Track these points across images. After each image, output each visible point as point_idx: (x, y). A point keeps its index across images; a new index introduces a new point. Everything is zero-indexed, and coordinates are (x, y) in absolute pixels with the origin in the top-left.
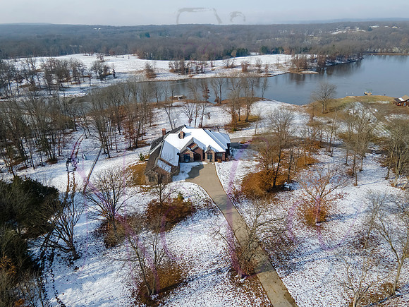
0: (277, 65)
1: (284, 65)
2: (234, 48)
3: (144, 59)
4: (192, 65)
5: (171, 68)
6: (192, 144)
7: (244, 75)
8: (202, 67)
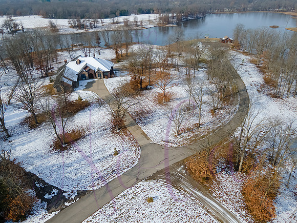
0: (149, 21)
1: (154, 21)
2: (118, 10)
3: (48, 18)
4: (87, 22)
5: (70, 25)
6: (86, 67)
7: (126, 28)
8: (94, 24)
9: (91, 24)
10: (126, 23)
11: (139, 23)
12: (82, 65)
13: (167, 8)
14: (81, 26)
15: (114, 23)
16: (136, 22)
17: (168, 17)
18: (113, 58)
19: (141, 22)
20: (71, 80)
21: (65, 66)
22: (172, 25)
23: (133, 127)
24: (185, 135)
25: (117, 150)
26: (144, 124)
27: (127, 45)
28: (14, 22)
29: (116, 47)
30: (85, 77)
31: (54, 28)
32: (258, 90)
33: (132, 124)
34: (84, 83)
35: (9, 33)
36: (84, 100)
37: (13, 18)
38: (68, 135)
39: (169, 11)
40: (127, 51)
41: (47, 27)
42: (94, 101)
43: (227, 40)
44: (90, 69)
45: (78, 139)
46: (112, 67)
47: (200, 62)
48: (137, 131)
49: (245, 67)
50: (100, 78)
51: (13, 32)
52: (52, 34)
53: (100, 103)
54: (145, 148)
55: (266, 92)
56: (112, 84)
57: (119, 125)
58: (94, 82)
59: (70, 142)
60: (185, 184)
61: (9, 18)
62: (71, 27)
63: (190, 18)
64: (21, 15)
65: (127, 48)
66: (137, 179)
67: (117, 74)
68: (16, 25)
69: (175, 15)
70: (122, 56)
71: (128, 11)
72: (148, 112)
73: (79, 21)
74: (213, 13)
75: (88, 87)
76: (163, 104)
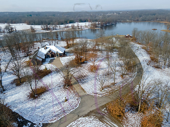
0: (86, 26)
1: (88, 26)
2: (68, 20)
3: (30, 25)
4: (51, 27)
5: (42, 28)
6: (50, 51)
7: (73, 30)
8: (55, 28)
9: (53, 27)
10: (73, 27)
11: (80, 27)
12: (48, 50)
13: (95, 19)
14: (48, 29)
15: (66, 27)
16: (78, 26)
17: (96, 24)
18: (65, 46)
19: (81, 26)
20: (42, 58)
21: (38, 50)
22: (98, 28)
23: (76, 85)
24: (106, 89)
25: (67, 98)
26: (83, 83)
27: (73, 39)
28: (11, 27)
29: (67, 40)
30: (49, 56)
31: (33, 30)
32: (147, 64)
33: (75, 83)
34: (49, 60)
35: (8, 33)
36: (48, 69)
37: (11, 25)
38: (39, 89)
39: (96, 21)
40: (73, 42)
41: (29, 30)
42: (54, 70)
43: (129, 36)
44: (52, 52)
45: (44, 92)
46: (65, 51)
47: (114, 48)
48: (79, 87)
49: (140, 51)
50: (58, 57)
51: (10, 32)
52: (32, 33)
53: (57, 71)
54: (83, 97)
55: (152, 65)
56: (64, 60)
57: (68, 84)
58: (54, 59)
59: (39, 94)
60: (107, 119)
61: (8, 25)
62: (42, 29)
63: (108, 25)
64: (15, 23)
65: (73, 41)
66: (78, 116)
67: (67, 55)
68: (12, 29)
69: (100, 23)
70: (70, 45)
71: (74, 21)
72: (85, 76)
73: (47, 26)
74: (121, 22)
75: (51, 62)
76: (93, 72)
